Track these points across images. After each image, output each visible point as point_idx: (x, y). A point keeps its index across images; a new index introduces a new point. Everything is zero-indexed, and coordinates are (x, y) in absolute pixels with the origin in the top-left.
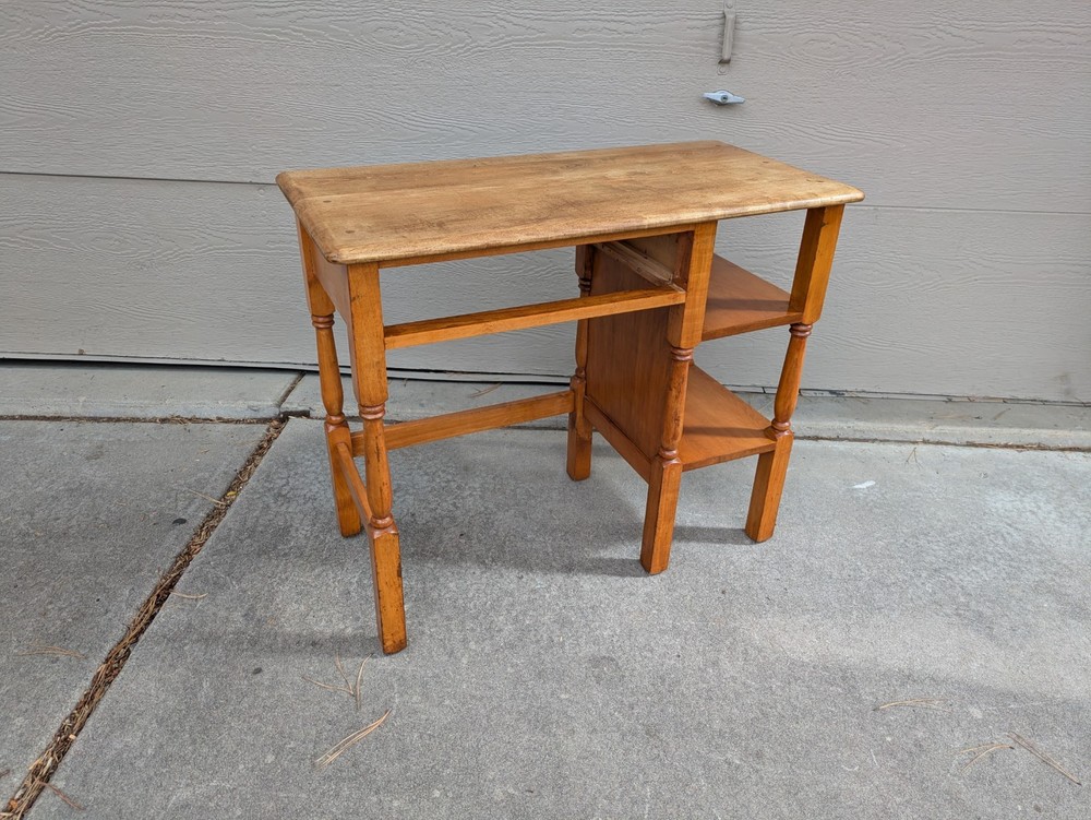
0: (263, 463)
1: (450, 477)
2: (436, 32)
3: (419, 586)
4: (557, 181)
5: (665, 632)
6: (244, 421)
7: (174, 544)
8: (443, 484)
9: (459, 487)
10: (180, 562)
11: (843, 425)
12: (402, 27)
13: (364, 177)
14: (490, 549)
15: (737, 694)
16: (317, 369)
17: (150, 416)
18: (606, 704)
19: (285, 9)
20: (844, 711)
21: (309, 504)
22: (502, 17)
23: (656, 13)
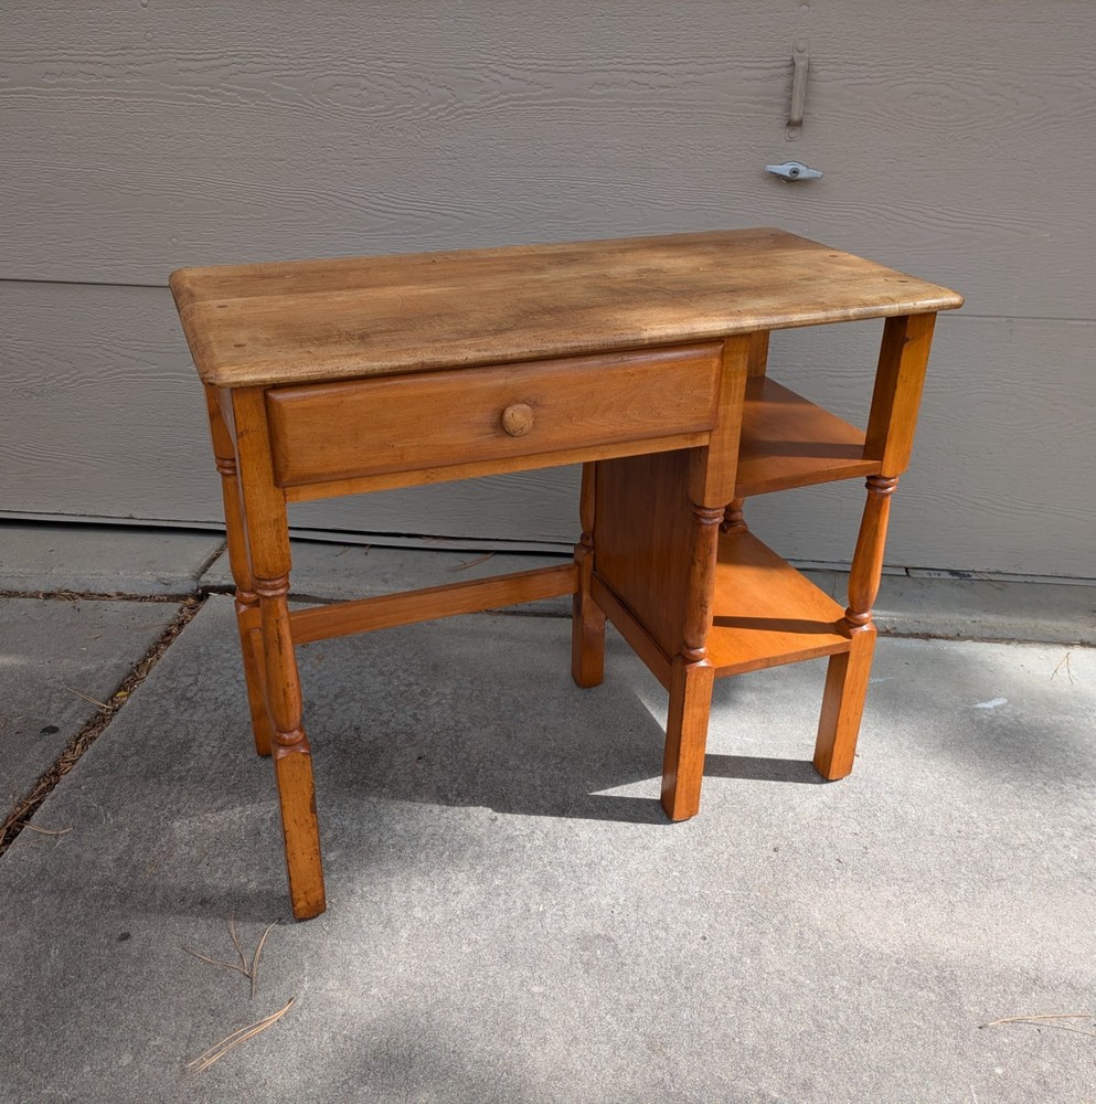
0: (167, 654)
1: (412, 679)
2: (409, 90)
3: (355, 827)
4: (539, 281)
5: (688, 903)
6: (151, 598)
7: (38, 760)
8: (402, 688)
9: (423, 693)
10: (43, 785)
11: (967, 619)
12: (364, 83)
13: (281, 276)
14: (455, 780)
15: (784, 998)
16: (223, 528)
17: (32, 589)
18: (595, 1004)
19: (214, 62)
20: (937, 1027)
21: (221, 711)
22: (495, 68)
23: (701, 61)
